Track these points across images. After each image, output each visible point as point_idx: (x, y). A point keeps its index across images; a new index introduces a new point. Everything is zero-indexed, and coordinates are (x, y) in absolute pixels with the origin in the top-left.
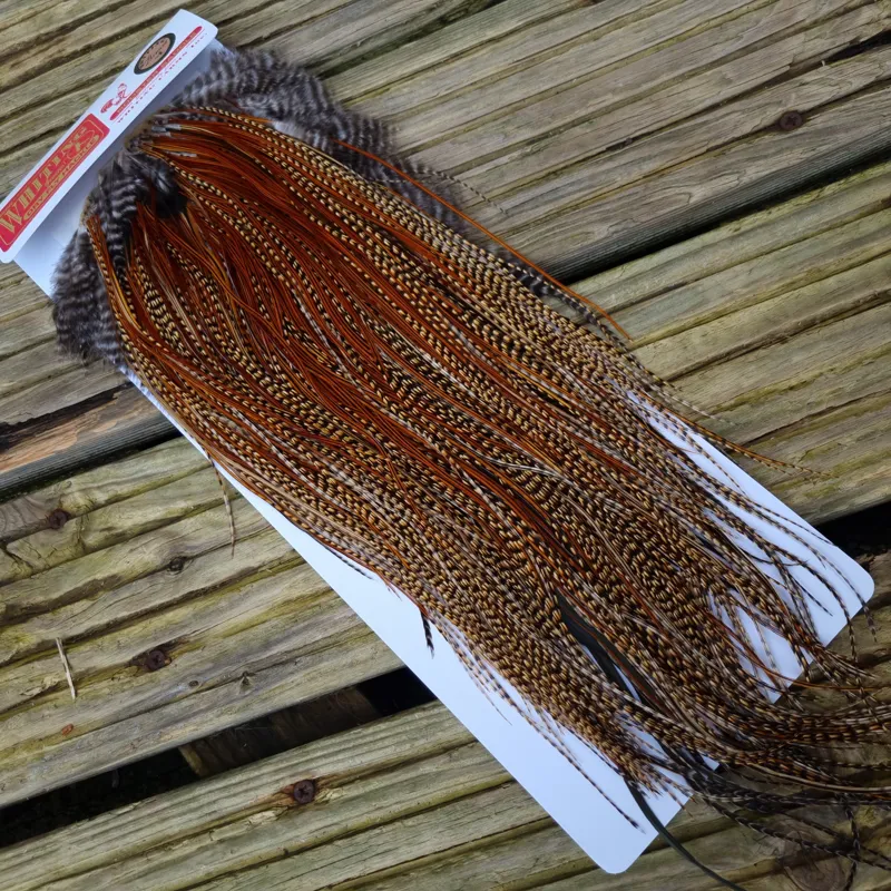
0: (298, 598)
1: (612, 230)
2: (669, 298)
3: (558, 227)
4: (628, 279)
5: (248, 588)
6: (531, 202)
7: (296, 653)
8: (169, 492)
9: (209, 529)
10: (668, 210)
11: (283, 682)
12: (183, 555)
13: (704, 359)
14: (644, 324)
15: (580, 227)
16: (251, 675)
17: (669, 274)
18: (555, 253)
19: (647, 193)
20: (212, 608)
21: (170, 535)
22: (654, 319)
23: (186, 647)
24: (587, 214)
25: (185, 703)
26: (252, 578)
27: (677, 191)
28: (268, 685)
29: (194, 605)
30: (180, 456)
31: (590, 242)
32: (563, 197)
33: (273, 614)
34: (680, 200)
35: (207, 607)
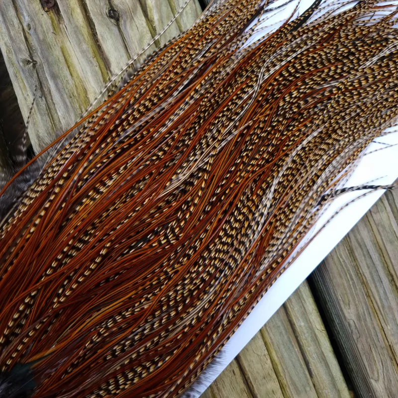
0: (88, 98)
1: (351, 322)
2: (301, 365)
3: (354, 283)
4: (315, 334)
5: (95, 63)
6: (372, 264)
7: (49, 98)
8: (165, 9)
9: (138, 36)
10: (366, 364)
11: (28, 89)
12: (120, 19)
13: (256, 391)
14: (282, 347)
15: (354, 300)
16: (34, 66)
17: (319, 365)
18: (334, 281)
19: (379, 348)
20: (82, 39)
21: (135, 9)
22: (285, 355)
23: (56, 22)
24: (363, 304)
25: (16, 21)
26: (103, 66)
27: (380, 371)
28: (26, 77)
29: (85, 26)
30: (190, 15)
31: (343, 306)
32: (376, 286)
33: (77, 81)
34: (373, 373)
35: (83, 35)
